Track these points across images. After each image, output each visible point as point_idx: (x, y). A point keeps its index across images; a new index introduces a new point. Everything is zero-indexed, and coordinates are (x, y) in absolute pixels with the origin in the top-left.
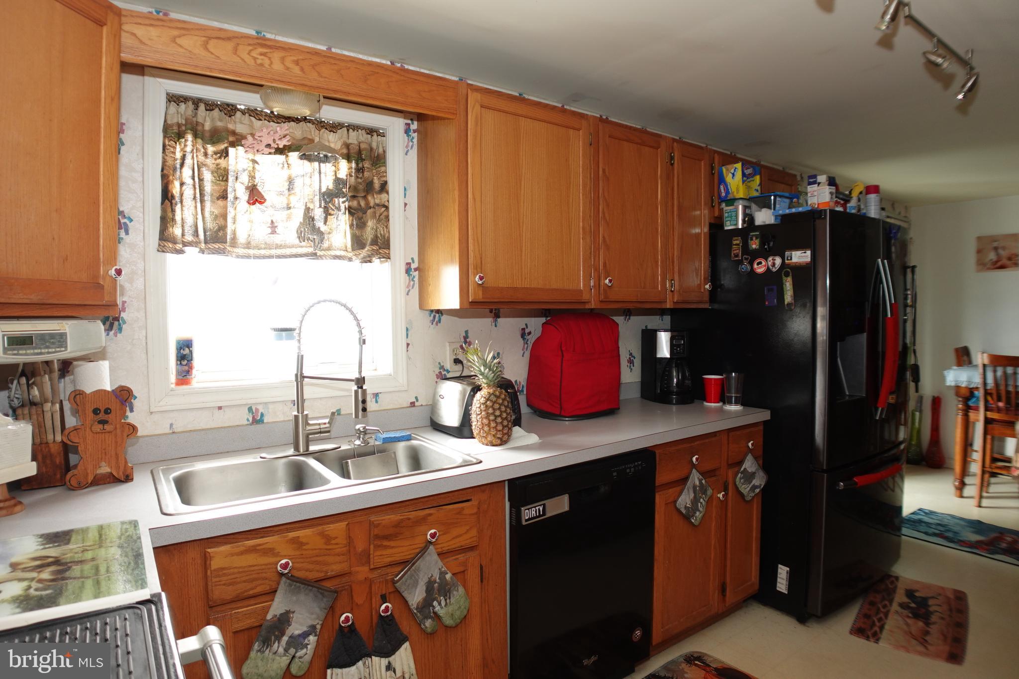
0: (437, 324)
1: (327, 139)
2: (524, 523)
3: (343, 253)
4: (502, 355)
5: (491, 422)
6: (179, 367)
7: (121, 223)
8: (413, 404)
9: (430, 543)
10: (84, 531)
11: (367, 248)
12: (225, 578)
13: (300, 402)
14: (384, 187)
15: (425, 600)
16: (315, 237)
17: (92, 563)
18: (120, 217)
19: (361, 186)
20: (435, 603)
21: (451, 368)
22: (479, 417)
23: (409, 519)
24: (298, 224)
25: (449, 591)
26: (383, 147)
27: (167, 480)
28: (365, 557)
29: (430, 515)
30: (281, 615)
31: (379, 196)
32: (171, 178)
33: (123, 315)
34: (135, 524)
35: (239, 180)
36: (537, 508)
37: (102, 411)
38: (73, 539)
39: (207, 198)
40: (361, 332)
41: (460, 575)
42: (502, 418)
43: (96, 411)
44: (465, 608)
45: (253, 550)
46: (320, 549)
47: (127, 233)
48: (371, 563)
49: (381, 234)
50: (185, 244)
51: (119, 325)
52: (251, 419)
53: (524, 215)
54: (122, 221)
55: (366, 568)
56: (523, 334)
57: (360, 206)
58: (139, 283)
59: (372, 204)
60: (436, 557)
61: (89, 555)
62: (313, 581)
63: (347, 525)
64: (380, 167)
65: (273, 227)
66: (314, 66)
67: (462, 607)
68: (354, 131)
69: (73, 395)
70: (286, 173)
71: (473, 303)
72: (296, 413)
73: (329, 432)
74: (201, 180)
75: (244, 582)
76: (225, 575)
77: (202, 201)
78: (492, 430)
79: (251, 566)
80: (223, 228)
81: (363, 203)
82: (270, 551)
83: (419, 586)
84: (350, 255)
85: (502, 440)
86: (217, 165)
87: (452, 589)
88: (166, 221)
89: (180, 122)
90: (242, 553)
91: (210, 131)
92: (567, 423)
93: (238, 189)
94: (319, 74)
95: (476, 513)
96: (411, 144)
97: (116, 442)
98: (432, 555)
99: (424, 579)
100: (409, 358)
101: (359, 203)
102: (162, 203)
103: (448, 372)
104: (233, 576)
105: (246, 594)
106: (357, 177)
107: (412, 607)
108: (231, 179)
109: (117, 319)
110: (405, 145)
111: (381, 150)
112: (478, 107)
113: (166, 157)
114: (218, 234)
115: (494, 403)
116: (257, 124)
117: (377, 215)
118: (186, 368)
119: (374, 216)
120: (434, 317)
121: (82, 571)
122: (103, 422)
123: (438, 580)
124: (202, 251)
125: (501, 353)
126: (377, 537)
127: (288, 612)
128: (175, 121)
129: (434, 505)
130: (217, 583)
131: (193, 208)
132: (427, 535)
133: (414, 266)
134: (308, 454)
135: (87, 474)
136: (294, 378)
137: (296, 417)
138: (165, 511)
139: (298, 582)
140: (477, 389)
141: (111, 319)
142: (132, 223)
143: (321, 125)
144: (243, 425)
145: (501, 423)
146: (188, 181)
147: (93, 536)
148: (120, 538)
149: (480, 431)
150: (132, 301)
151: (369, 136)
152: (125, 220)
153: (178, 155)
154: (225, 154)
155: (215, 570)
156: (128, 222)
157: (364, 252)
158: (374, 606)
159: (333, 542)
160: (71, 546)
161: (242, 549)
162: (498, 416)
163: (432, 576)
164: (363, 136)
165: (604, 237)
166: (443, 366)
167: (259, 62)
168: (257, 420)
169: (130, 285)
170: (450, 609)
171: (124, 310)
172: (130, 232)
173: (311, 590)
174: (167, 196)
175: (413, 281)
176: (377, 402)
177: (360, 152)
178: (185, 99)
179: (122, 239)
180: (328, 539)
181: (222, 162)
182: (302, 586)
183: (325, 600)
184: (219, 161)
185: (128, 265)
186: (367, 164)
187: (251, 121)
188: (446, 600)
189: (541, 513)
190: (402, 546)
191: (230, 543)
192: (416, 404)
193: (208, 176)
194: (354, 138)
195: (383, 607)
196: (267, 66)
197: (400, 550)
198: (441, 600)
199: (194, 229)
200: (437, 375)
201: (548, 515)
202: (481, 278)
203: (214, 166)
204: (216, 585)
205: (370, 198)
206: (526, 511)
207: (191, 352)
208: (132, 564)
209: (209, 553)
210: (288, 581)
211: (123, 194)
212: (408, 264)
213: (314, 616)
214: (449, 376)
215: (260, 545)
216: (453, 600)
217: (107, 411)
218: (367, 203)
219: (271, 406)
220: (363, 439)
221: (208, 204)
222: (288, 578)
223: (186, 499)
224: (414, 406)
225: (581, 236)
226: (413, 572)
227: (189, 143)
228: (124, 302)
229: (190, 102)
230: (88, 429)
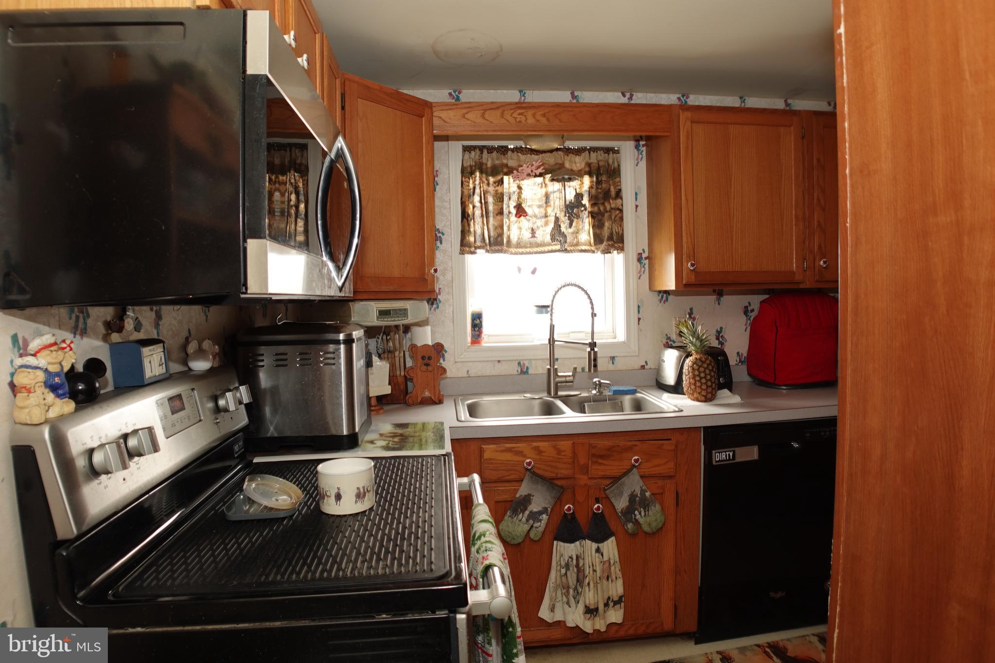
0: (664, 302)
1: (574, 161)
2: (714, 463)
3: (587, 248)
4: (725, 329)
5: (697, 383)
6: (473, 332)
7: (437, 237)
8: (643, 367)
9: (634, 466)
10: (415, 424)
11: (605, 243)
12: (491, 466)
13: (553, 360)
14: (619, 195)
15: (628, 507)
16: (561, 239)
17: (418, 438)
18: (437, 233)
19: (601, 195)
20: (636, 512)
21: (676, 339)
22: (687, 377)
23: (619, 446)
24: (551, 229)
25: (648, 505)
26: (618, 162)
27: (463, 405)
28: (585, 469)
29: (636, 445)
30: (525, 496)
31: (614, 201)
32: (467, 203)
33: (439, 297)
34: (442, 424)
35: (512, 199)
36: (727, 453)
37: (427, 358)
38: (409, 427)
39: (491, 215)
40: (592, 308)
41: (658, 496)
42: (706, 380)
43: (423, 358)
44: (661, 521)
45: (509, 450)
46: (553, 457)
47: (441, 243)
48: (589, 473)
49: (616, 232)
50: (476, 248)
51: (437, 303)
52: (519, 371)
53: (734, 209)
54: (438, 235)
55: (585, 477)
56: (746, 312)
57: (600, 210)
58: (448, 276)
59: (608, 208)
60: (638, 477)
61: (417, 434)
62: (548, 478)
63: (573, 443)
64: (615, 178)
65: (533, 232)
66: (556, 116)
67: (658, 520)
68: (594, 152)
69: (411, 347)
70: (544, 190)
71: (687, 285)
72: (549, 367)
73: (572, 382)
74: (486, 203)
75: (504, 470)
76: (492, 463)
77: (487, 217)
78: (697, 388)
79: (508, 461)
80: (501, 235)
81: (602, 209)
82: (519, 453)
83: (623, 496)
84: (593, 248)
85: (708, 398)
86: (496, 191)
87: (650, 504)
88: (464, 233)
89: (472, 164)
90: (503, 451)
91: (491, 167)
92: (784, 391)
93: (510, 206)
94: (561, 121)
95: (674, 450)
96: (640, 156)
97: (434, 378)
98: (634, 477)
99: (628, 492)
100: (640, 330)
101: (599, 209)
102: (462, 221)
103: (674, 342)
104: (497, 465)
105: (504, 478)
106: (597, 188)
107: (618, 511)
108: (506, 199)
109: (435, 299)
110: (636, 157)
111: (616, 165)
112: (689, 123)
113: (463, 190)
114: (497, 239)
115: (700, 367)
116: (522, 157)
117: (613, 218)
118: (478, 333)
119: (610, 218)
120: (662, 297)
121: (413, 440)
122: (427, 365)
123: (639, 495)
124: (487, 251)
125: (724, 327)
126: (594, 455)
127: (529, 495)
128: (469, 164)
129: (640, 439)
130: (487, 468)
131: (481, 223)
132: (632, 460)
133: (644, 256)
134: (556, 396)
135: (418, 397)
136: (547, 342)
137: (549, 370)
138: (459, 419)
139: (536, 476)
140: (689, 355)
141: (432, 299)
142: (444, 236)
143: (568, 151)
144: (514, 375)
145: (706, 383)
146: (478, 204)
147: (419, 427)
148: (433, 429)
149: (688, 389)
150: (444, 288)
151: (607, 155)
152: (440, 235)
153: (471, 186)
154: (501, 182)
155: (486, 459)
156: (442, 236)
157: (603, 246)
158: (590, 505)
159: (562, 454)
160: (408, 430)
161: (503, 448)
162: (703, 378)
163: (634, 491)
164: (601, 156)
165: (819, 222)
166: (670, 337)
167: (518, 120)
168: (524, 371)
169: (443, 278)
170: (648, 519)
171: (440, 293)
172: (443, 242)
173: (545, 484)
174: (465, 217)
175: (644, 267)
176: (613, 363)
177: (599, 168)
178: (474, 148)
179: (438, 247)
180: (559, 451)
181: (499, 189)
182: (540, 479)
183: (555, 491)
184: (497, 188)
185: (442, 264)
186: (604, 178)
187: (518, 155)
188: (645, 512)
189: (731, 458)
190: (611, 465)
191: (496, 444)
192: (646, 367)
193: (490, 200)
194: (594, 158)
195: (596, 506)
196: (523, 122)
197: (612, 468)
198: (641, 511)
199: (481, 237)
200: (664, 344)
201: (738, 460)
202: (692, 265)
203: (495, 192)
204: (486, 469)
205: (606, 204)
206: (717, 454)
207: (481, 322)
208: (439, 440)
209: (483, 448)
210: (531, 474)
211: (438, 217)
212: (640, 254)
213: (547, 501)
214: (674, 345)
215: (514, 448)
216: (650, 513)
217: (430, 358)
218: (605, 208)
219: (533, 362)
220: (598, 390)
221: (491, 219)
222: (531, 472)
223: (472, 415)
224: (644, 368)
225: (794, 223)
226: (619, 485)
227: (478, 178)
228: (440, 289)
229: (478, 150)
230: (418, 369)
